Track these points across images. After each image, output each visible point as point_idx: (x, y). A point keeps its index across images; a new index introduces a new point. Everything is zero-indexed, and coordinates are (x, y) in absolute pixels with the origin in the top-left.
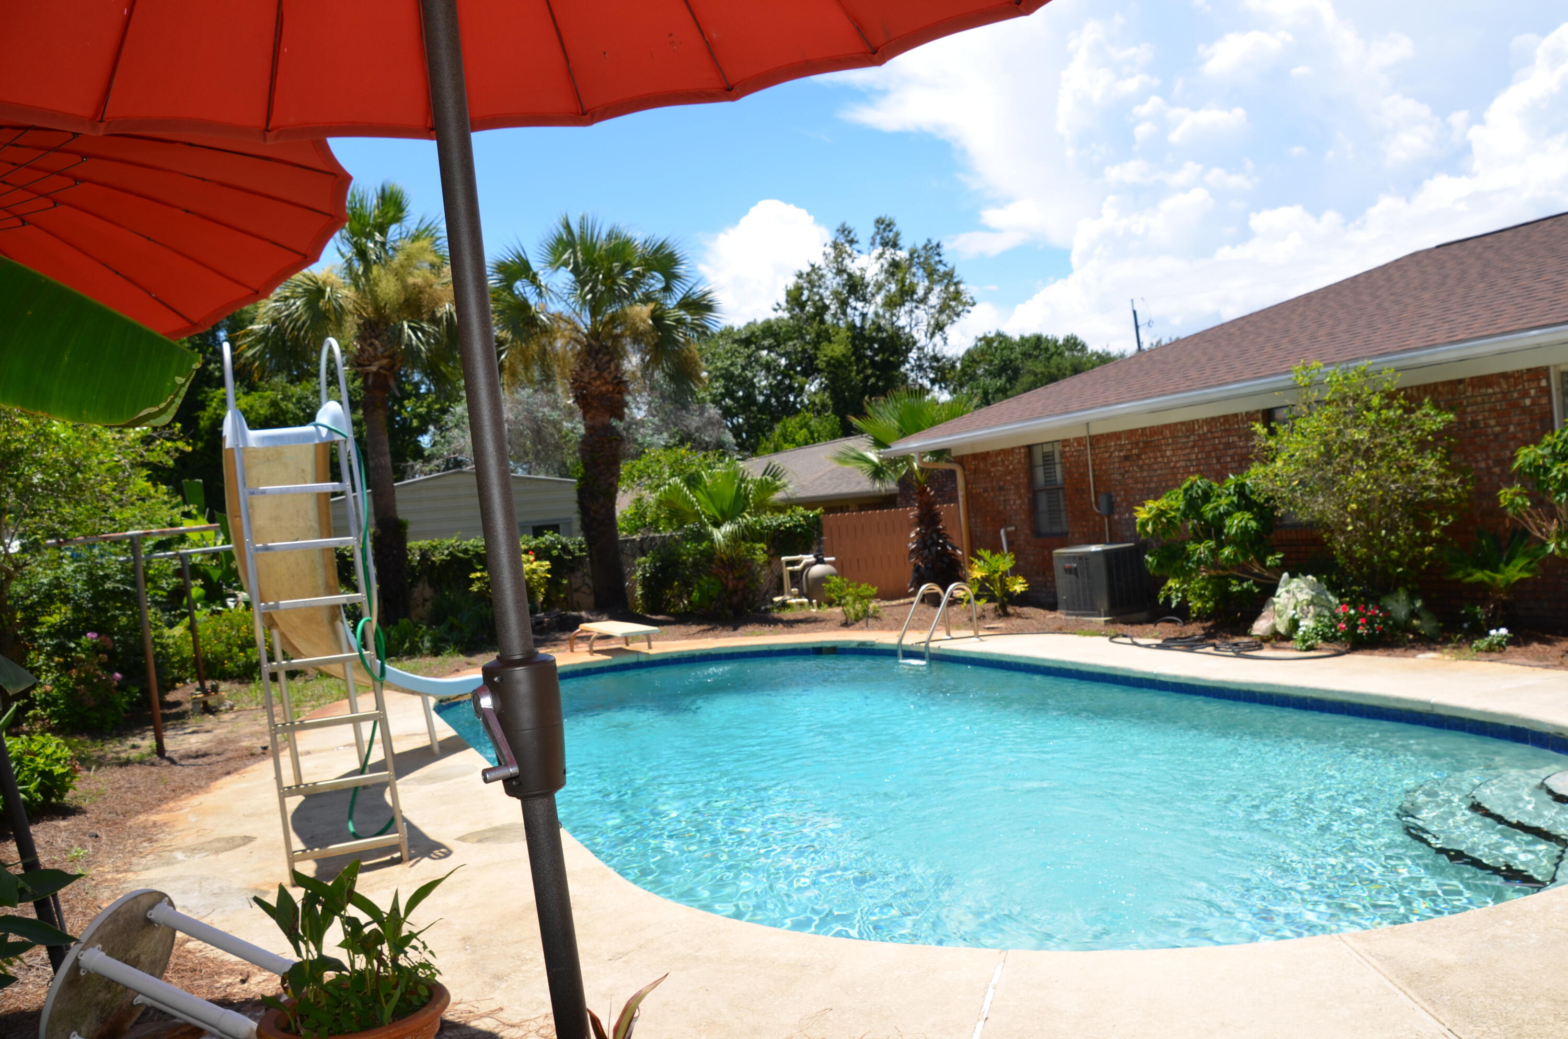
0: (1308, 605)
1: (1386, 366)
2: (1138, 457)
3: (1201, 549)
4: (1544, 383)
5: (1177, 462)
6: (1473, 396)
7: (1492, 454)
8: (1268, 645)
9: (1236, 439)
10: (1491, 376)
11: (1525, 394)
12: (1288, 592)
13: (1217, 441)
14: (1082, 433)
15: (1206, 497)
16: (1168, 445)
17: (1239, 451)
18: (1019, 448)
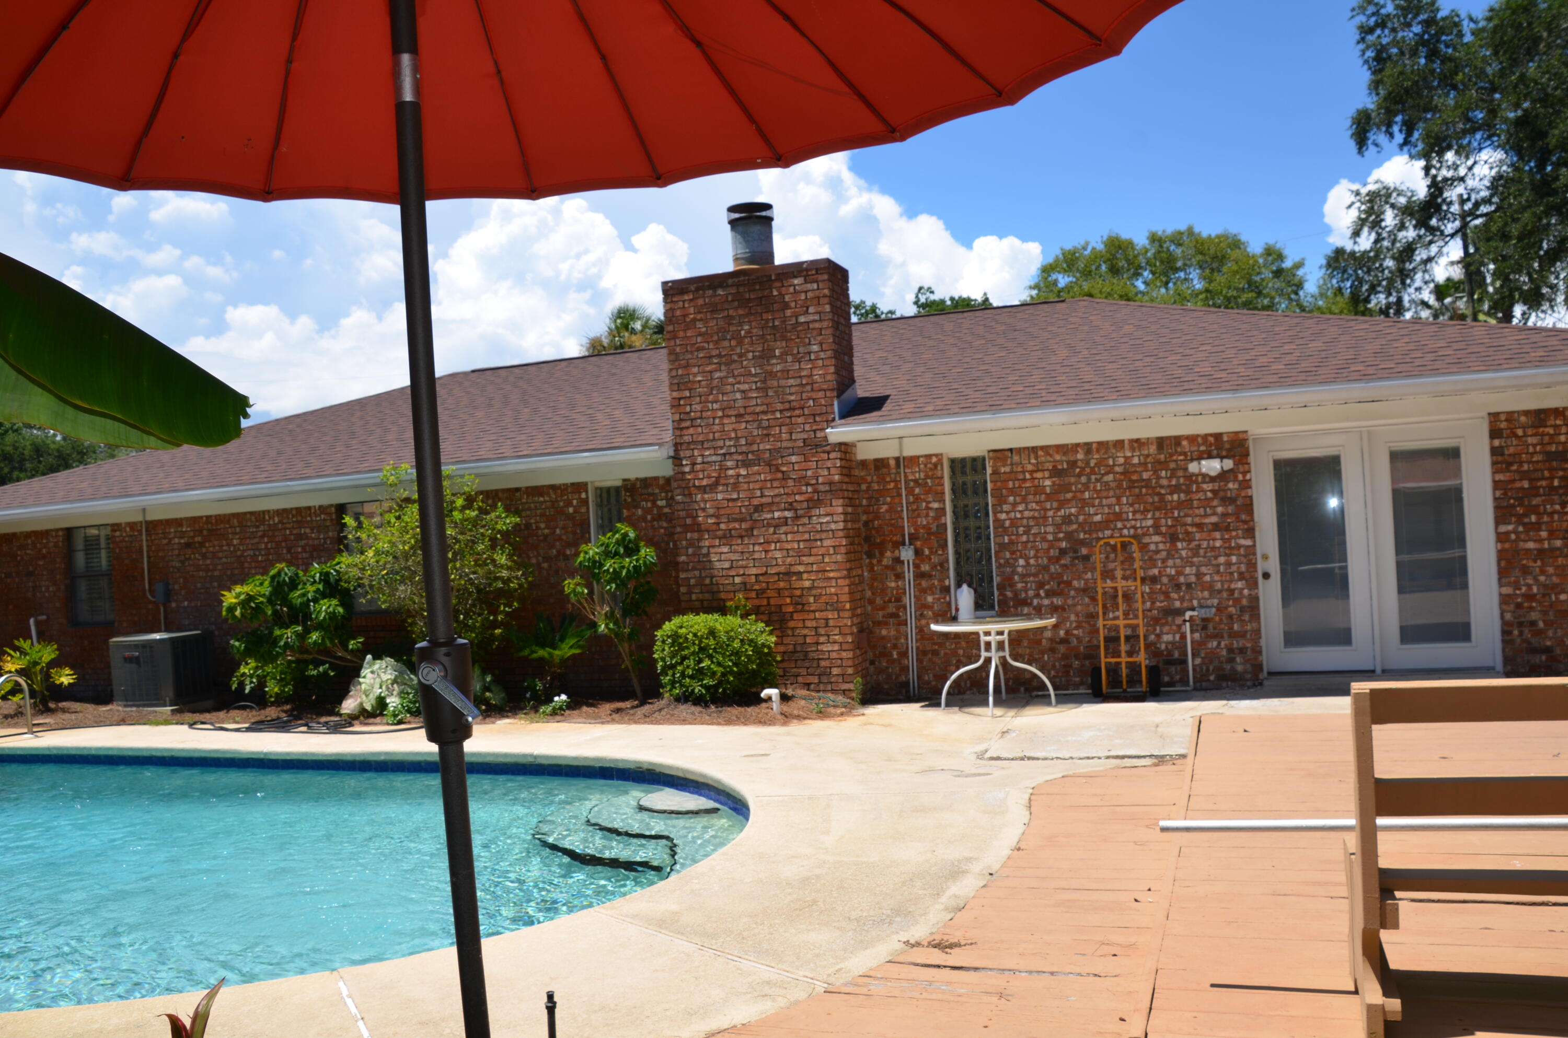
0: (392, 684)
1: (467, 472)
2: (202, 544)
3: (289, 634)
4: (583, 496)
5: (244, 551)
6: (527, 503)
7: (541, 552)
8: (356, 722)
9: (308, 530)
10: (543, 487)
11: (569, 503)
12: (372, 672)
13: (288, 532)
14: (139, 518)
15: (294, 584)
16: (234, 533)
17: (311, 542)
18: (57, 530)
